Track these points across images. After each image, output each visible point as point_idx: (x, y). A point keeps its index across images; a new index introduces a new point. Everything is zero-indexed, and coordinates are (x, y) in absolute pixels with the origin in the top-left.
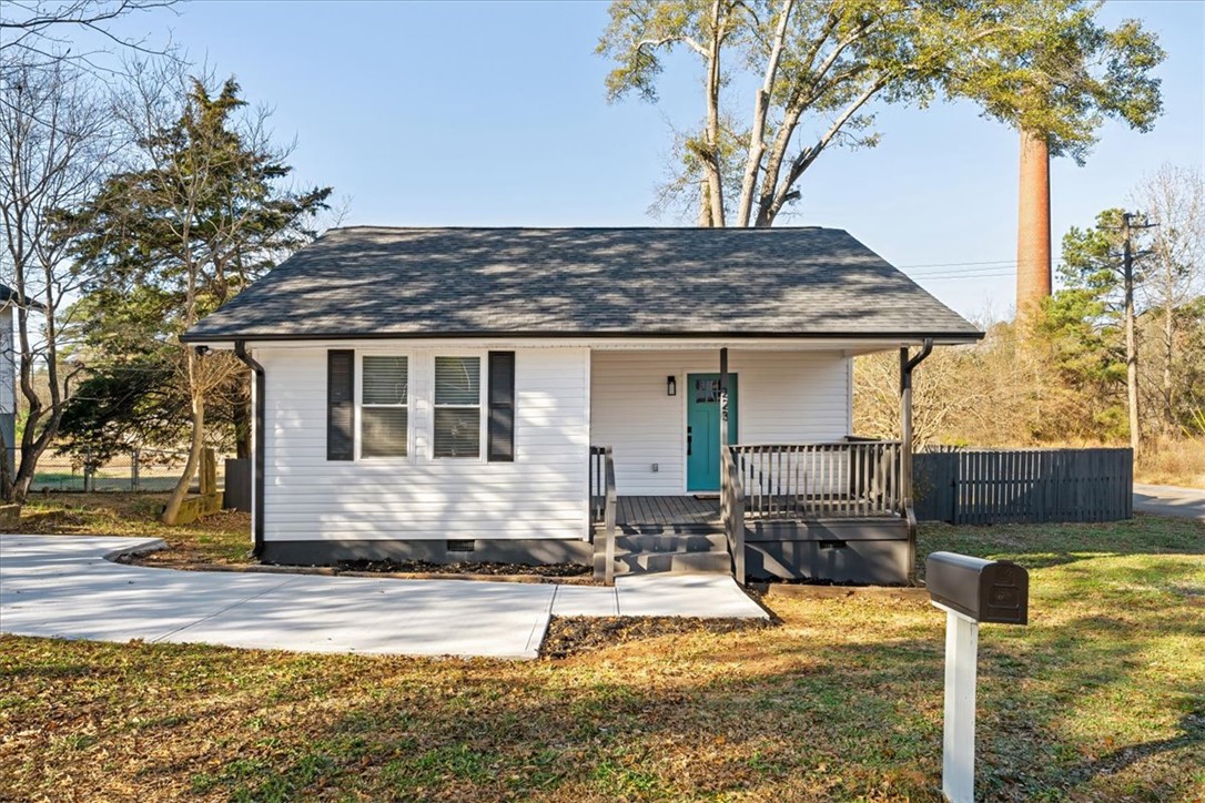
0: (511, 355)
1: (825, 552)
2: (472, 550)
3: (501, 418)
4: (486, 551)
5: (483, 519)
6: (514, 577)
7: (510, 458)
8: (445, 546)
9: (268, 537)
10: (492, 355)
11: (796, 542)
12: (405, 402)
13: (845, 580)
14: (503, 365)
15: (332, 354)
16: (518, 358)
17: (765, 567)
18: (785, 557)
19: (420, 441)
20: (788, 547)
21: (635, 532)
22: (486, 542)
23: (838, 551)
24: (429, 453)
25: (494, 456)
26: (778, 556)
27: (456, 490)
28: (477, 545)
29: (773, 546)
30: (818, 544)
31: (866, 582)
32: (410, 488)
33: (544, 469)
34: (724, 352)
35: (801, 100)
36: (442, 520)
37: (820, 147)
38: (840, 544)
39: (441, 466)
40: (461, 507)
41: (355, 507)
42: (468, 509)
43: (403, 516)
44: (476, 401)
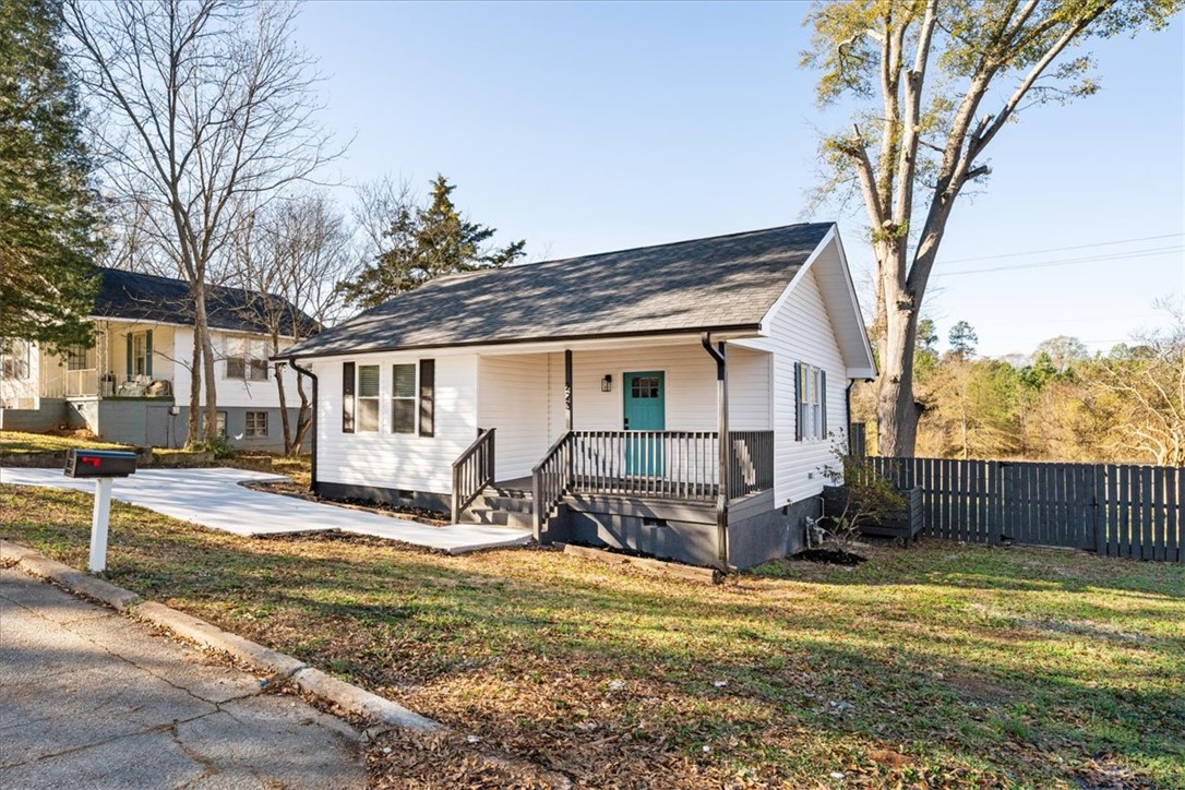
0: (433, 361)
1: (648, 528)
2: (412, 498)
3: (427, 405)
4: (419, 499)
5: (416, 477)
6: (398, 515)
7: (432, 435)
8: (398, 494)
9: (319, 479)
10: (422, 362)
11: (623, 517)
12: (378, 395)
13: (666, 556)
14: (428, 367)
15: (345, 365)
16: (436, 363)
17: (599, 536)
18: (614, 529)
19: (385, 419)
20: (617, 520)
21: (506, 495)
22: (419, 493)
23: (659, 529)
24: (389, 428)
25: (423, 433)
26: (609, 526)
27: (403, 454)
28: (415, 495)
29: (605, 518)
30: (642, 521)
31: (684, 560)
32: (381, 453)
33: (450, 443)
34: (569, 354)
35: (989, 63)
36: (396, 475)
37: (1006, 114)
38: (662, 523)
39: (394, 438)
40: (406, 467)
41: (356, 464)
42: (408, 468)
43: (378, 472)
44: (414, 395)
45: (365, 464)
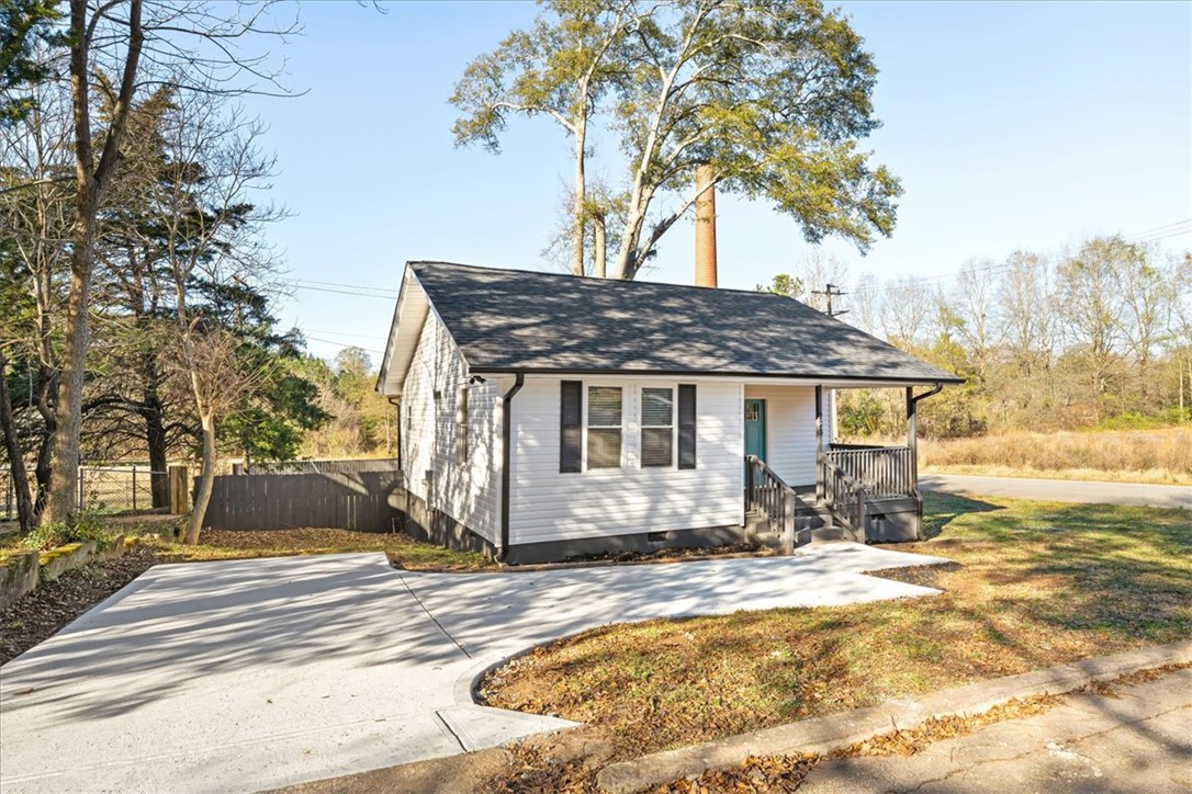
0: (694, 387)
1: (874, 523)
2: (663, 539)
3: (687, 435)
4: (677, 539)
5: (674, 514)
7: (693, 467)
8: (647, 538)
9: (512, 542)
10: (681, 388)
12: (620, 423)
14: (688, 393)
15: (564, 384)
16: (698, 391)
19: (630, 456)
22: (676, 532)
23: (881, 521)
24: (638, 464)
25: (683, 465)
27: (657, 493)
28: (668, 535)
30: (871, 517)
32: (624, 493)
33: (715, 474)
35: (655, 180)
36: (648, 517)
37: (675, 218)
38: (882, 517)
39: (645, 475)
40: (660, 506)
41: (580, 512)
42: (665, 508)
43: (618, 516)
44: (670, 423)
45: (596, 512)
